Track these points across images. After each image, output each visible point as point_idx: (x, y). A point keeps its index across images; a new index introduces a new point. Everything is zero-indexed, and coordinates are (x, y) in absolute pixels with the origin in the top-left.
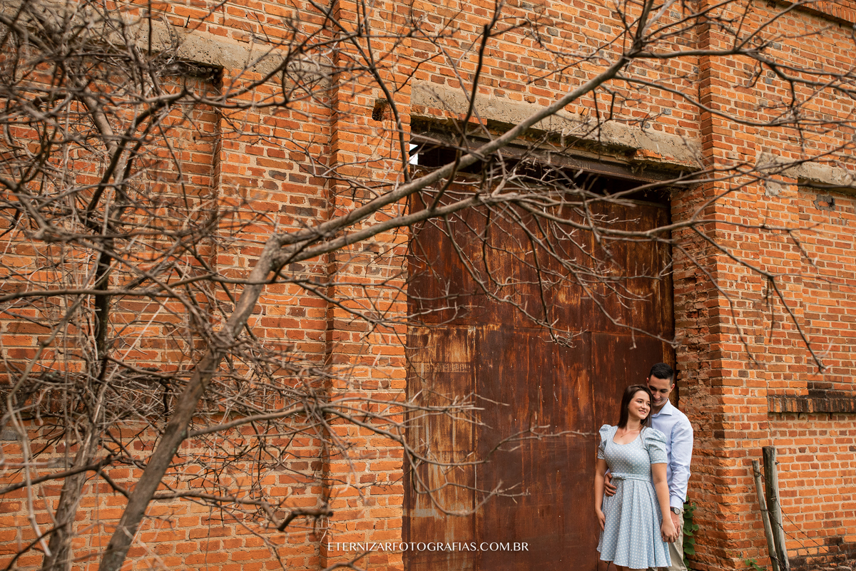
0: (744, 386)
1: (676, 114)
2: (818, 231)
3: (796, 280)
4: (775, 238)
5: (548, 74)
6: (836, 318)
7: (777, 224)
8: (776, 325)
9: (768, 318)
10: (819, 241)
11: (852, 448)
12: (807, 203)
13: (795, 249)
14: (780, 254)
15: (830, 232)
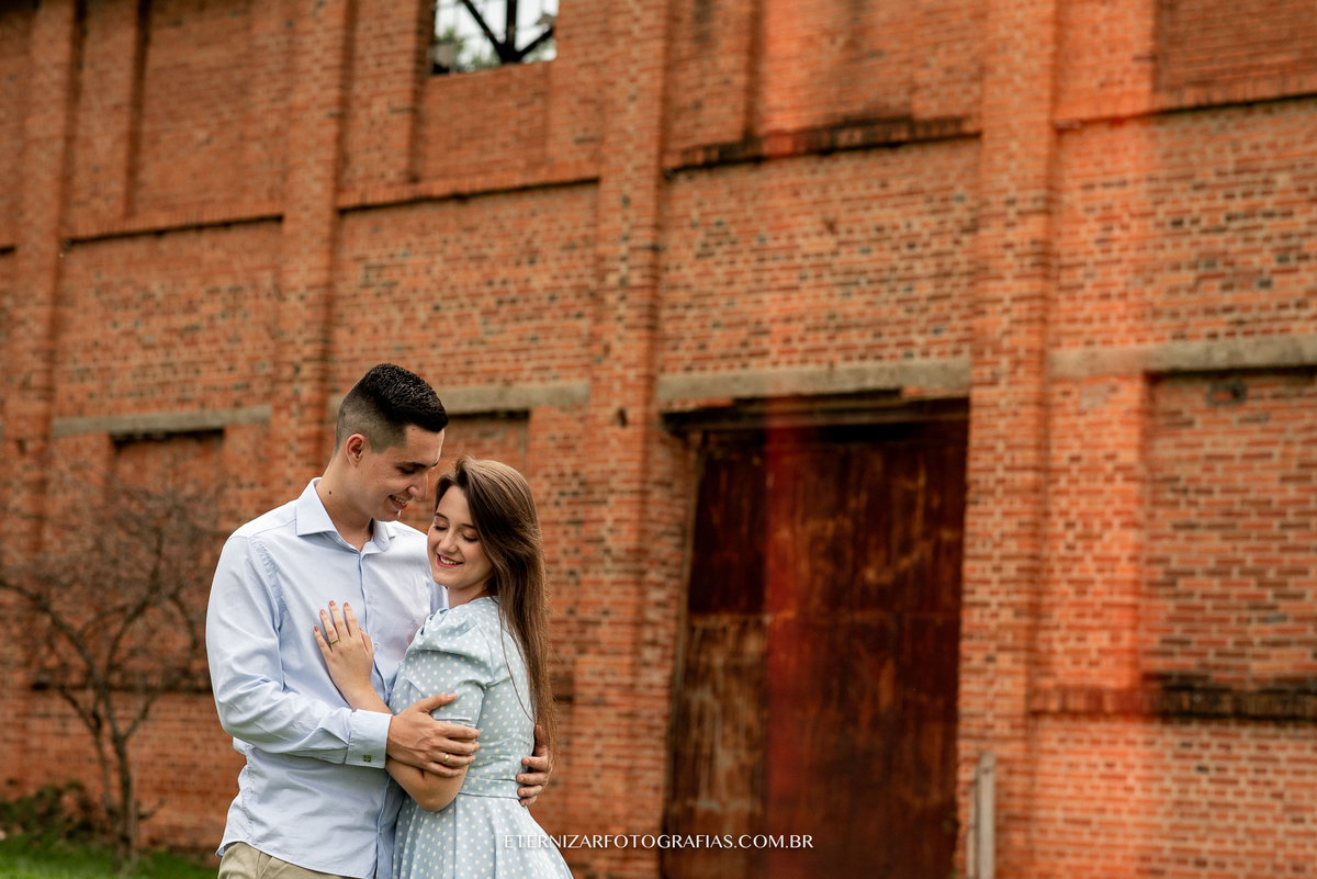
0: (989, 676)
1: (953, 330)
2: (1208, 440)
3: (1125, 525)
4: (1092, 470)
5: (797, 328)
6: (1228, 573)
7: (1096, 447)
8: (1081, 592)
9: (1071, 582)
10: (1210, 457)
11: (1202, 769)
12: (1192, 400)
13: (1127, 479)
14: (1100, 492)
15: (1231, 440)
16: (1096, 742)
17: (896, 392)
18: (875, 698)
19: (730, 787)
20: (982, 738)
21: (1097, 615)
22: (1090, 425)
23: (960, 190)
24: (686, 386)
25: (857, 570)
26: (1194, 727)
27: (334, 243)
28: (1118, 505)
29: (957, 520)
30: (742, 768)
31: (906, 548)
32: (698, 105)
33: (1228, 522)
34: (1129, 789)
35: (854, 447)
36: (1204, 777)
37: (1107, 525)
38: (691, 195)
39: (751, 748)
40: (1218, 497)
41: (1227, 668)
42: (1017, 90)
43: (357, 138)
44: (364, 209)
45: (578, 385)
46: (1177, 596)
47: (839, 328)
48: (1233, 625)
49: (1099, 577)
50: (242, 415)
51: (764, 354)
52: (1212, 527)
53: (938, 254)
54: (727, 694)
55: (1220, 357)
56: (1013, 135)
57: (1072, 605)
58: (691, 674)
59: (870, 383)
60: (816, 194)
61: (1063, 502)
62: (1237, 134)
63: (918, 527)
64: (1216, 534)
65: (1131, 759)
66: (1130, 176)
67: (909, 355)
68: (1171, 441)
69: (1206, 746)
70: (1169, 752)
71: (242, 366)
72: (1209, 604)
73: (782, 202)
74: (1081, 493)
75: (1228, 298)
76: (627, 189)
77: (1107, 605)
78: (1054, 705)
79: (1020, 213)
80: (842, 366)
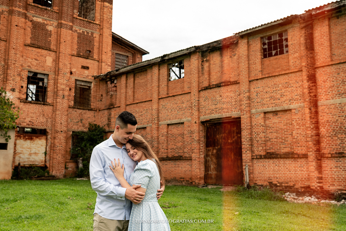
0: (246, 154)
1: (238, 108)
2: (273, 121)
3: (263, 133)
4: (258, 126)
5: (217, 109)
6: (277, 138)
7: (258, 122)
8: (258, 142)
9: (256, 141)
10: (273, 123)
11: (276, 165)
12: (270, 116)
13: (262, 127)
14: (259, 128)
15: (276, 120)
16: (261, 162)
17: (231, 117)
18: (231, 157)
19: (213, 170)
20: (246, 162)
21: (260, 145)
22: (257, 120)
23: (237, 90)
24: (203, 118)
25: (227, 141)
26: (275, 159)
27: (158, 103)
28: (262, 130)
29: (240, 133)
30: (214, 168)
31: (234, 137)
32: (203, 82)
33: (277, 131)
34: (267, 168)
35: (226, 124)
36: (277, 166)
37: (260, 133)
38: (203, 93)
39: (215, 165)
40: (275, 128)
41: (278, 151)
42: (244, 77)
43: (161, 90)
44: (162, 98)
45: (190, 119)
46: (271, 142)
47: (223, 109)
48: (279, 145)
49: (260, 140)
50: (148, 125)
51: (213, 113)
52: (274, 132)
53: (235, 99)
54: (212, 158)
55: (274, 110)
56: (244, 83)
57: (256, 144)
58: (207, 156)
59: (227, 116)
60: (219, 92)
61: (254, 130)
62: (274, 80)
63: (235, 135)
64: (275, 133)
65: (266, 164)
66: (260, 87)
67: (232, 112)
68: (268, 121)
69: (277, 162)
70: (271, 163)
71: (148, 119)
72: (275, 143)
73: (214, 93)
74: (256, 129)
75: (274, 102)
76: (194, 93)
77: (261, 144)
78: (255, 157)
79: (245, 92)
80: (223, 114)
